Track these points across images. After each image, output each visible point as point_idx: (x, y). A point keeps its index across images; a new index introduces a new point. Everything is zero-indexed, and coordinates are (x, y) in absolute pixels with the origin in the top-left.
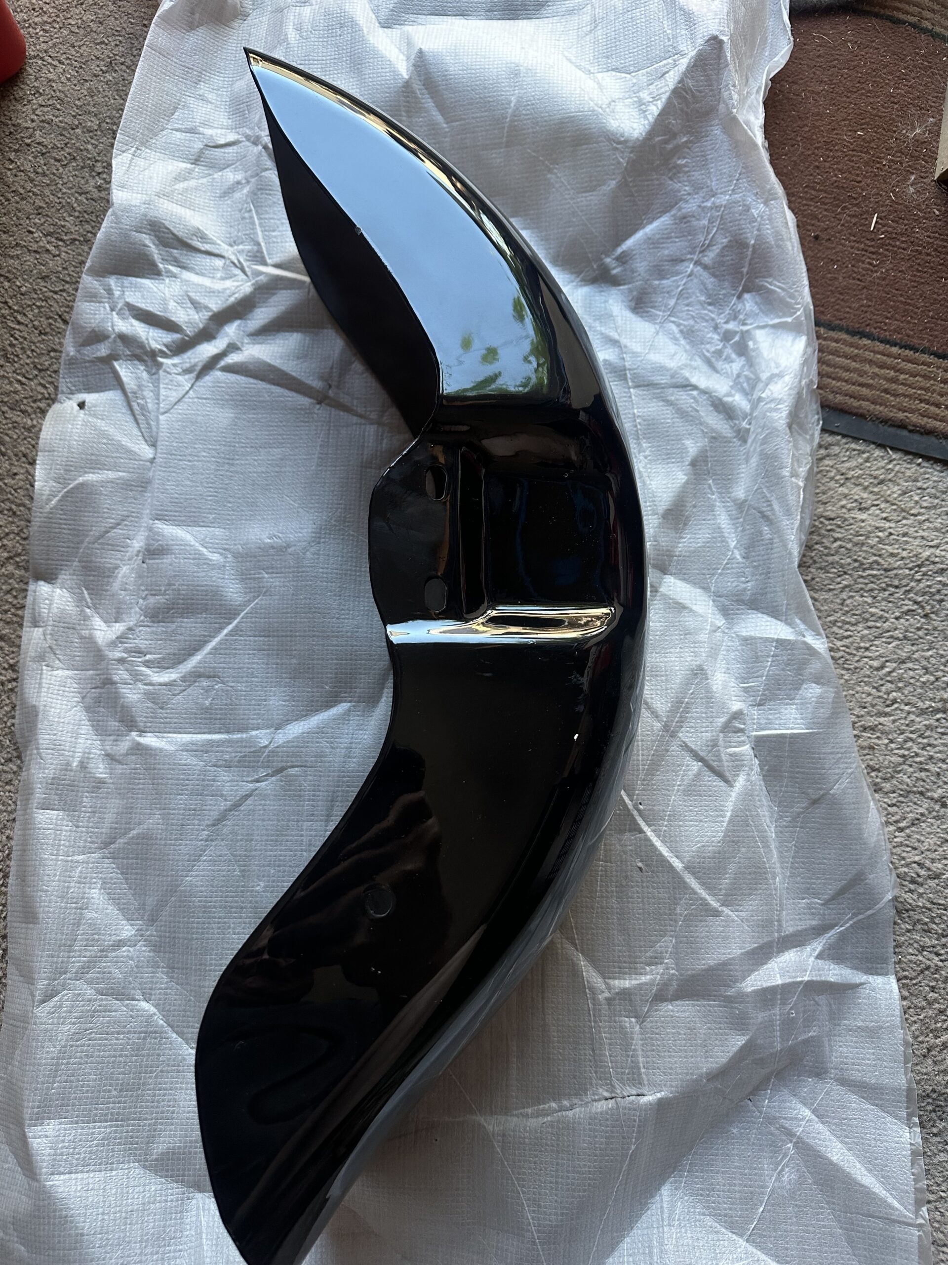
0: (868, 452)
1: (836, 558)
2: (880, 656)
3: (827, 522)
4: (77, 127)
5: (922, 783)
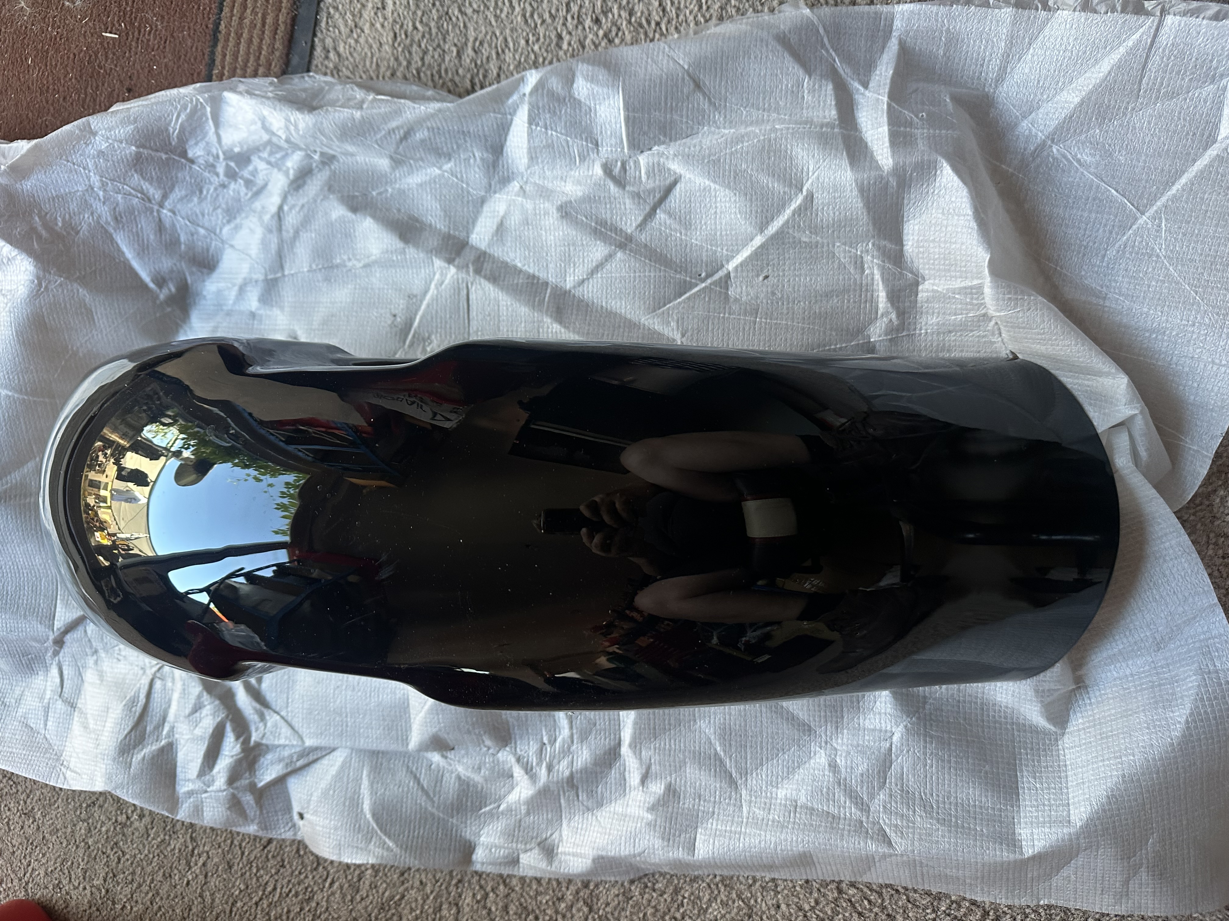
0: (328, 8)
1: (433, 24)
3: (399, 39)
4: (87, 843)
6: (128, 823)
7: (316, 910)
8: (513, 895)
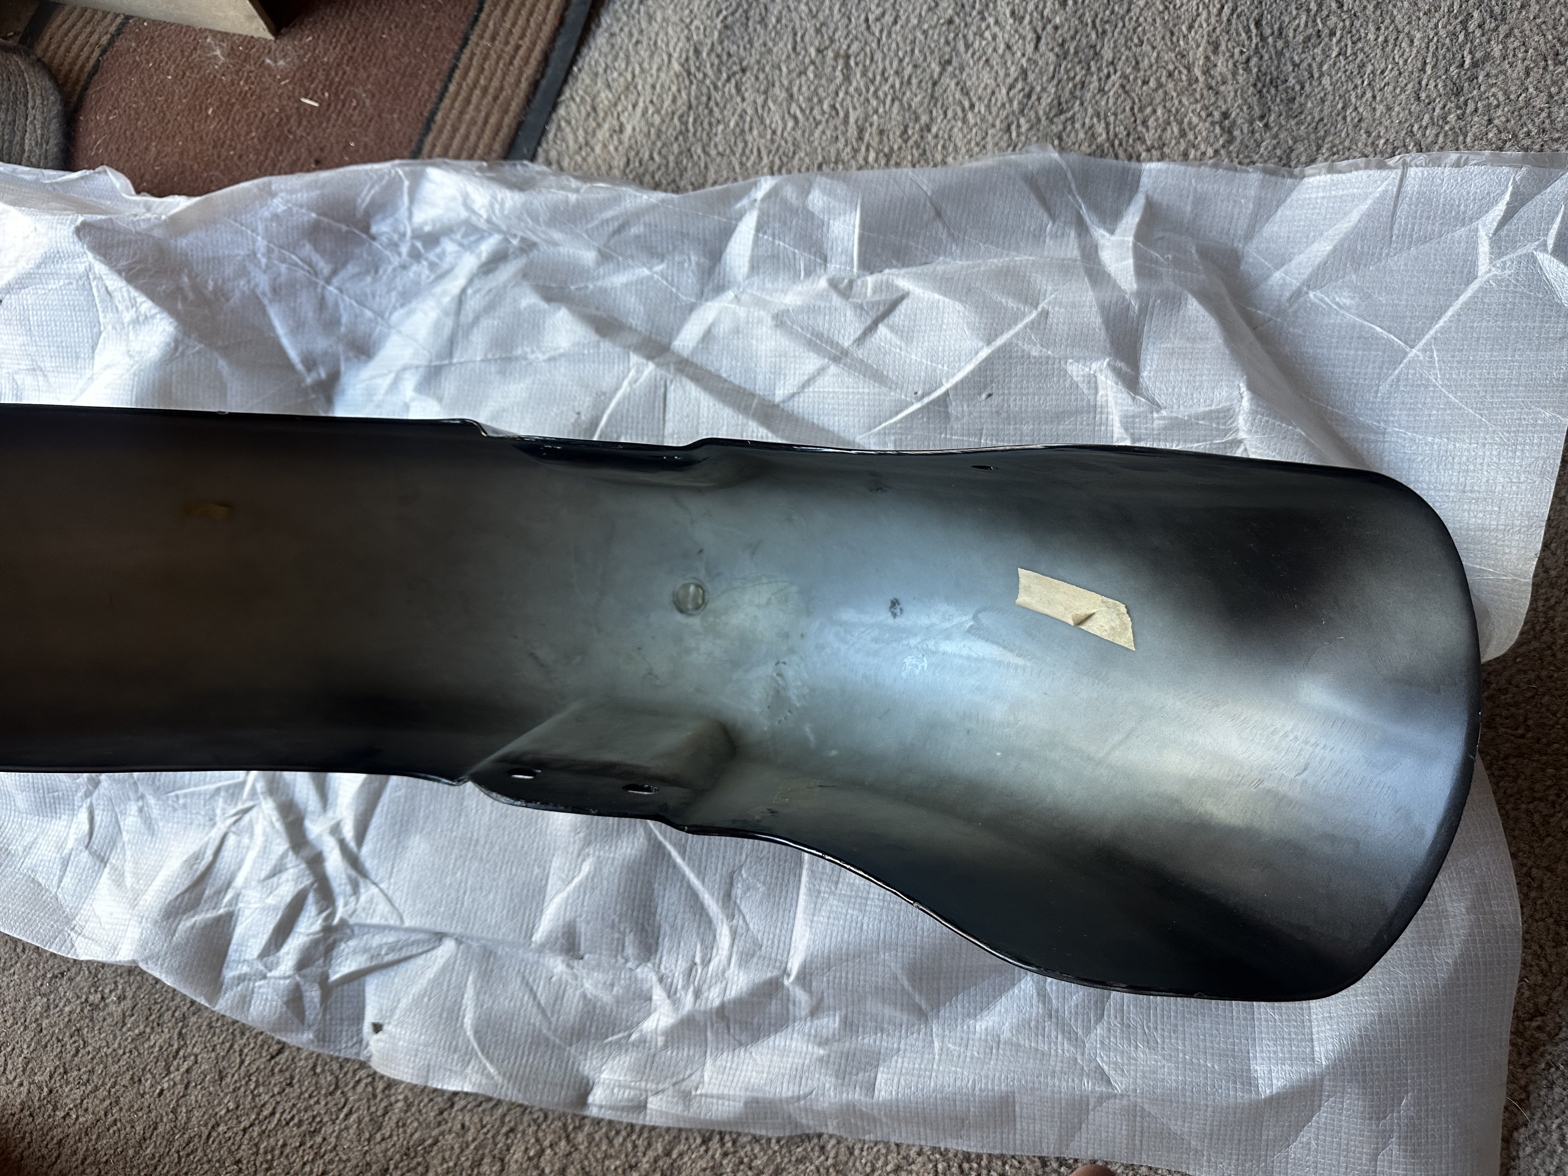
0: (559, 121)
1: (671, 158)
2: (783, 118)
3: (631, 166)
4: (39, 1025)
5: (923, 84)
6: (102, 1004)
7: (320, 1147)
8: (576, 1155)
